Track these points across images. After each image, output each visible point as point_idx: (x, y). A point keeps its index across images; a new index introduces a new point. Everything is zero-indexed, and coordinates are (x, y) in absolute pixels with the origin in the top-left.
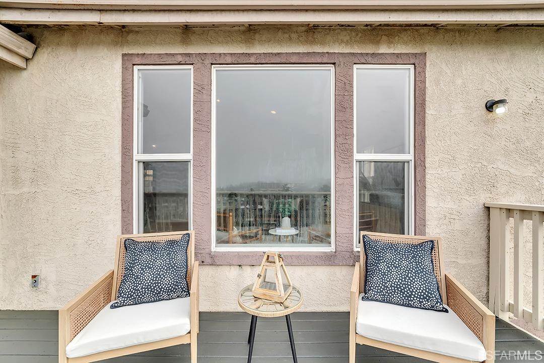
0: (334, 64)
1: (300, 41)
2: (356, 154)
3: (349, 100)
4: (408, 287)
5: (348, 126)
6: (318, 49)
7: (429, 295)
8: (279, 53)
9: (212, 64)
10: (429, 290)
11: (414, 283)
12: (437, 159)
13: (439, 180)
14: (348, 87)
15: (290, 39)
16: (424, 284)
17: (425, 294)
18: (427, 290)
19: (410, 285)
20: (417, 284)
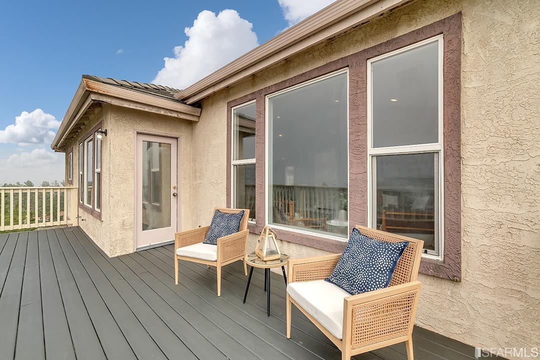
0: (348, 66)
1: (321, 57)
2: (371, 149)
3: (362, 97)
4: (353, 277)
5: (361, 123)
6: (335, 57)
7: (366, 288)
8: (304, 73)
9: (265, 95)
10: (367, 284)
11: (359, 274)
12: (484, 145)
13: (489, 174)
14: (360, 85)
15: (314, 57)
16: (366, 278)
17: (363, 286)
18: (366, 284)
19: (355, 276)
20: (360, 276)
